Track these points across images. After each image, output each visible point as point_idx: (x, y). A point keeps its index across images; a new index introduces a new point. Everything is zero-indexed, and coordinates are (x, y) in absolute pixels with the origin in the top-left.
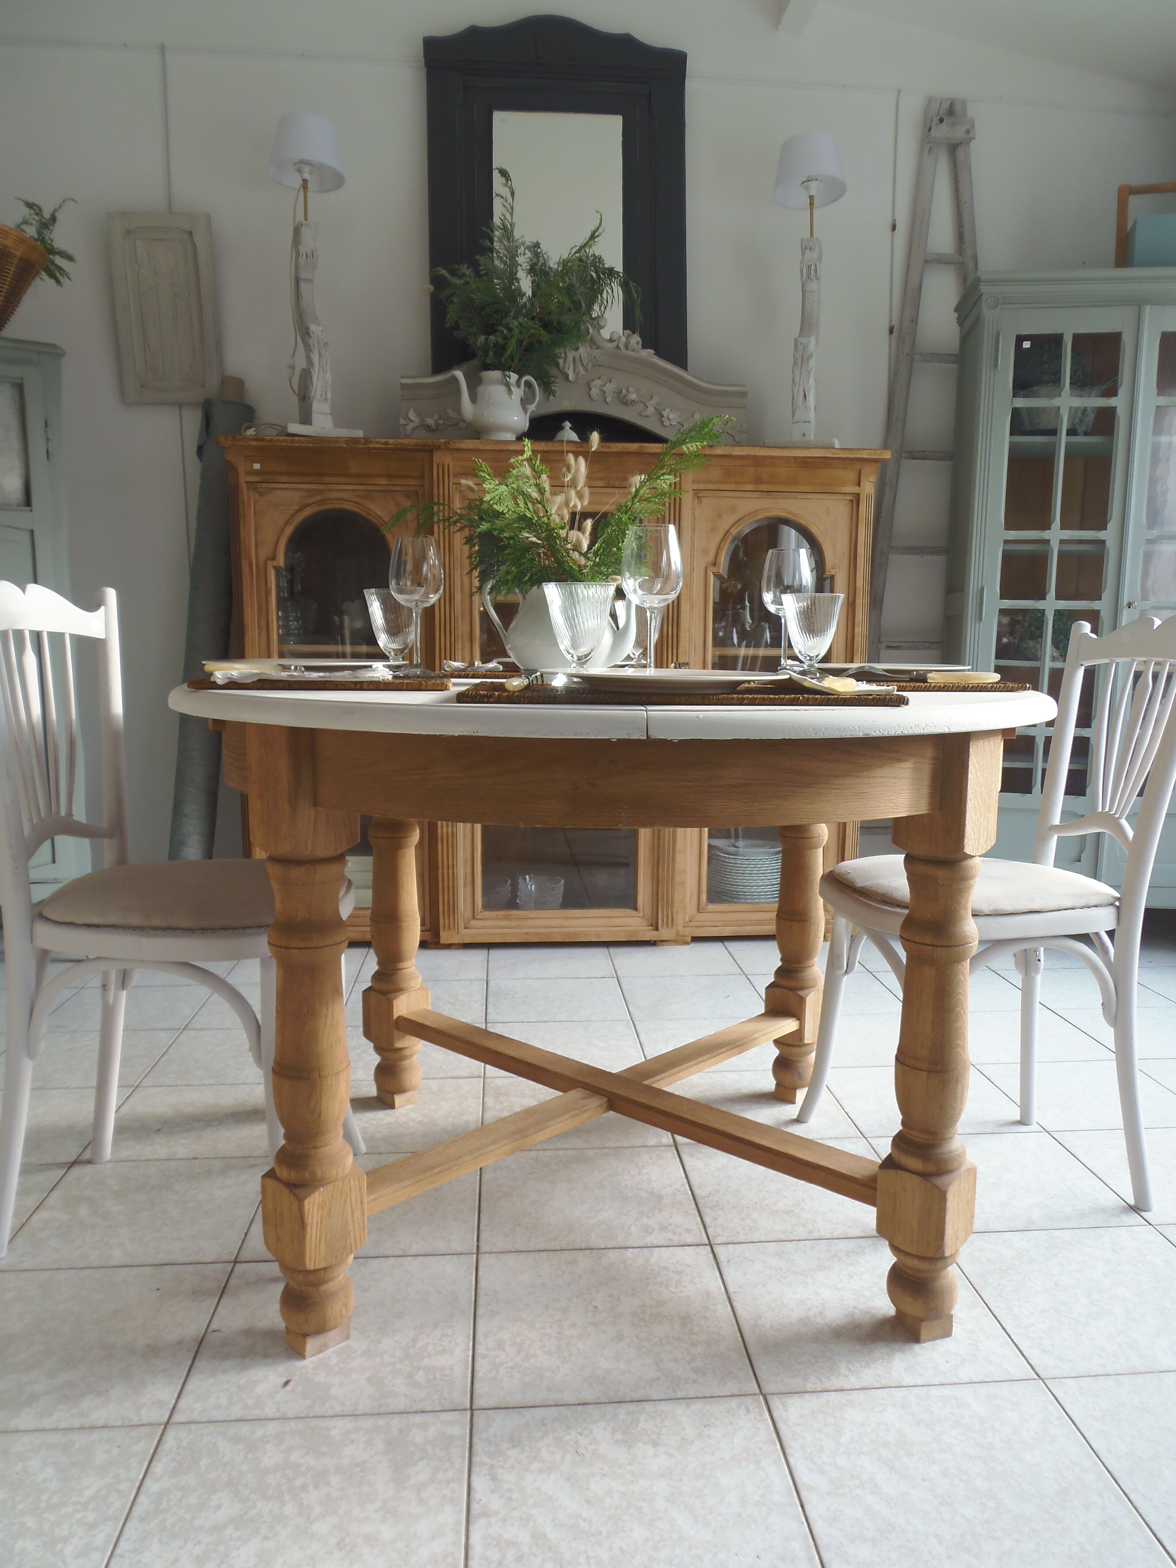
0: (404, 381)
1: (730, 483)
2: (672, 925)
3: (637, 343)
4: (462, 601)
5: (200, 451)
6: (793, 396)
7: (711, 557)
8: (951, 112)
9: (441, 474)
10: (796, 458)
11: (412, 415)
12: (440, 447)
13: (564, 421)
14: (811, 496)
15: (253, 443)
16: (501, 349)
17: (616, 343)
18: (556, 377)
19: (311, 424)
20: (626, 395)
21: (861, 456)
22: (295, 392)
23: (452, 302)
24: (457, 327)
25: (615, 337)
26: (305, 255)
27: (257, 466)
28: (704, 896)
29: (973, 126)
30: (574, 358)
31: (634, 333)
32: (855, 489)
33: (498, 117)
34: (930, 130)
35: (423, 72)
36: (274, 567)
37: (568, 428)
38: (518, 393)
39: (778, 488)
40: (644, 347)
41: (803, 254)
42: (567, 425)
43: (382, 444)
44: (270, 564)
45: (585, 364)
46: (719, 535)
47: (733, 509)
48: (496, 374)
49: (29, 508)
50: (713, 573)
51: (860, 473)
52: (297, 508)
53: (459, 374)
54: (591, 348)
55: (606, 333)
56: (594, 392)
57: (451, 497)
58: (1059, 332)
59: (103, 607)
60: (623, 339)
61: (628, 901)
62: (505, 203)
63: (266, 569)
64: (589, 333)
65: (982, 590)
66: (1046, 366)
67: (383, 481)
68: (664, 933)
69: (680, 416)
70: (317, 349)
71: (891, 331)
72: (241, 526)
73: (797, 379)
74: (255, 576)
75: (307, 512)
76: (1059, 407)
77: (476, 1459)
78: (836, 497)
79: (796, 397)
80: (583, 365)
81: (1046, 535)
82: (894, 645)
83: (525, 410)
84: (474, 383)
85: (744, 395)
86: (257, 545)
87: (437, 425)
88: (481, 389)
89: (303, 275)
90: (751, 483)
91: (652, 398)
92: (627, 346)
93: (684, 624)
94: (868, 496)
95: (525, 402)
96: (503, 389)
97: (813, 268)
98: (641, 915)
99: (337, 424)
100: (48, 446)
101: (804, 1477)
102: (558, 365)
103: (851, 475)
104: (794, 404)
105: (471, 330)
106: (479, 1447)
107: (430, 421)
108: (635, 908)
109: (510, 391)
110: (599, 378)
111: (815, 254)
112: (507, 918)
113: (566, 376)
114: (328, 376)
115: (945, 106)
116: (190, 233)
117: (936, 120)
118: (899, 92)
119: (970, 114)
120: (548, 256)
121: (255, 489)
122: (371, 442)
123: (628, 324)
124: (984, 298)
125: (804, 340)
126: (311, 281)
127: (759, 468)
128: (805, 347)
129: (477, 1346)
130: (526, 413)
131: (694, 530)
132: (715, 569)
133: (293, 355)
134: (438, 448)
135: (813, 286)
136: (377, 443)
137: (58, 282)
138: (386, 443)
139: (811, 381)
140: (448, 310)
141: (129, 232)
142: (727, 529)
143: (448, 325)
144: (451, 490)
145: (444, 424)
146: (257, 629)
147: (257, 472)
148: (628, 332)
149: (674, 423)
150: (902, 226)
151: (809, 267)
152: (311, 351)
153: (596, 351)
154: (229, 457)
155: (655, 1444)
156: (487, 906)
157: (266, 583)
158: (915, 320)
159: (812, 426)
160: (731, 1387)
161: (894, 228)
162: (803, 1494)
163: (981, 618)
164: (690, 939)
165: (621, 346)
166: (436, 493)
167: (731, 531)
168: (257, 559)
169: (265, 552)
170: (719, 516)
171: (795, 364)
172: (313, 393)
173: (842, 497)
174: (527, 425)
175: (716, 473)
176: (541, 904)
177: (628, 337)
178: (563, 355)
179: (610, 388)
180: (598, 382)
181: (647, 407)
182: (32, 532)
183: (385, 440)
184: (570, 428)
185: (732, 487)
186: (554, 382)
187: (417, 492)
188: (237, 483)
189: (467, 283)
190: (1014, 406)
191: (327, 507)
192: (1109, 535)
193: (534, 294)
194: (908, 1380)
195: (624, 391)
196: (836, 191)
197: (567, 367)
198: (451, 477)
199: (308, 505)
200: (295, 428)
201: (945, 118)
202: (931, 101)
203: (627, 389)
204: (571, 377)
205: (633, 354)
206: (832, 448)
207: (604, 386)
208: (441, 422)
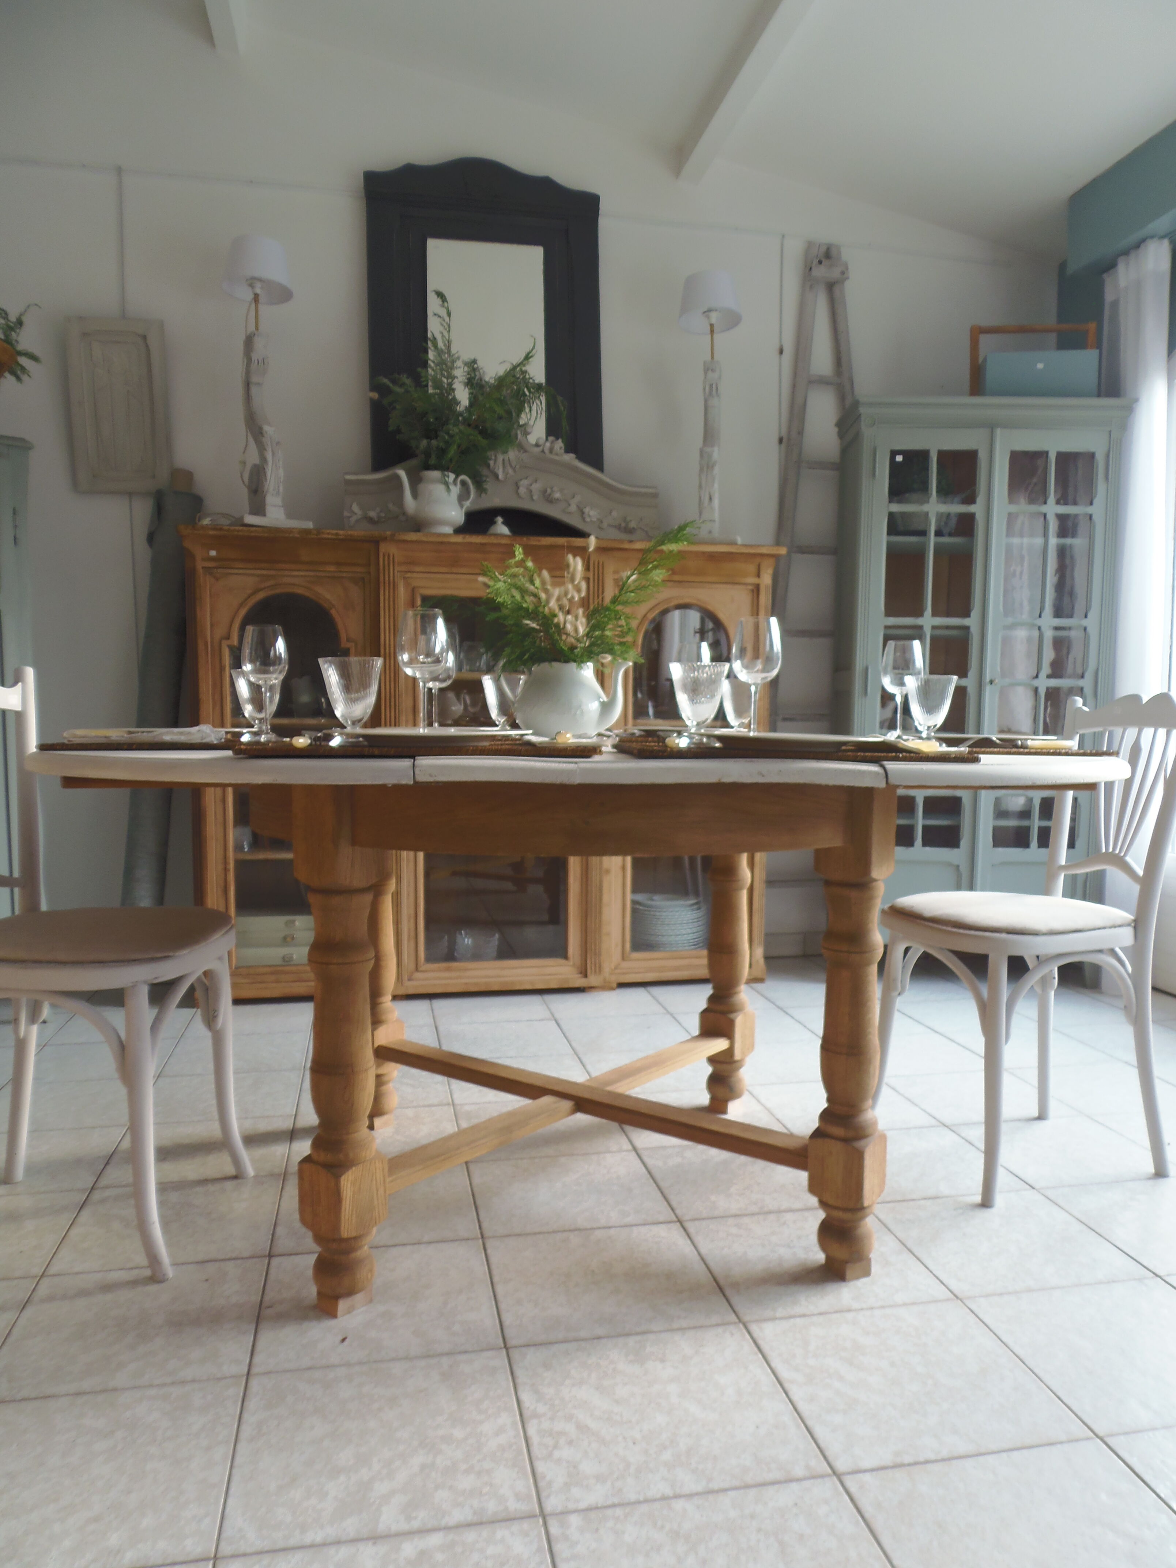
0: (348, 477)
2: (600, 971)
3: (561, 448)
5: (151, 538)
6: (699, 498)
8: (828, 255)
9: (386, 563)
10: (704, 553)
11: (355, 508)
12: (386, 538)
13: (496, 516)
14: (717, 586)
15: (211, 533)
16: (442, 452)
17: (541, 448)
18: (487, 476)
19: (264, 515)
20: (550, 495)
21: (759, 552)
22: (245, 485)
23: (394, 408)
24: (398, 431)
25: (541, 442)
26: (256, 361)
27: (213, 553)
28: (628, 945)
29: (847, 268)
30: (503, 460)
31: (557, 439)
32: (754, 580)
33: (433, 245)
34: (810, 270)
35: (364, 203)
36: (229, 646)
37: (500, 522)
38: (455, 490)
39: (690, 578)
40: (567, 451)
41: (706, 374)
42: (500, 520)
43: (333, 534)
44: (226, 642)
45: (514, 466)
48: (436, 474)
51: (759, 566)
52: (251, 592)
53: (402, 474)
54: (519, 451)
55: (532, 439)
56: (522, 490)
57: (396, 584)
58: (926, 448)
59: (20, 684)
60: (548, 444)
61: (560, 951)
62: (443, 323)
63: (222, 647)
64: (517, 438)
66: (916, 476)
67: (332, 568)
68: (593, 980)
69: (599, 514)
70: (272, 448)
71: (781, 441)
72: (198, 609)
73: (703, 485)
74: (210, 655)
75: (261, 595)
76: (928, 512)
77: (519, 1381)
78: (737, 587)
79: (702, 498)
80: (511, 466)
81: (919, 621)
83: (461, 506)
84: (416, 481)
85: (655, 496)
86: (212, 625)
87: (380, 517)
88: (421, 487)
89: (256, 380)
91: (574, 497)
92: (551, 450)
94: (766, 587)
95: (461, 499)
96: (441, 488)
97: (714, 386)
98: (571, 963)
99: (290, 515)
100: (16, 532)
101: (785, 1373)
102: (488, 466)
103: (751, 568)
104: (702, 505)
105: (413, 435)
106: (518, 1372)
107: (372, 514)
108: (565, 957)
109: (448, 489)
110: (526, 478)
111: (716, 375)
112: (448, 969)
113: (496, 476)
114: (281, 472)
115: (823, 250)
116: (144, 337)
117: (815, 263)
118: (783, 238)
119: (844, 257)
120: (484, 372)
121: (210, 573)
122: (323, 533)
123: (552, 430)
124: (863, 417)
125: (708, 449)
126: (263, 386)
128: (709, 456)
129: (499, 1304)
130: (462, 510)
133: (245, 452)
134: (385, 539)
135: (714, 402)
136: (328, 534)
137: (19, 379)
138: (337, 534)
139: (716, 486)
140: (391, 416)
141: (85, 334)
142: (644, 614)
143: (391, 429)
144: (396, 579)
145: (386, 517)
146: (211, 703)
147: (212, 559)
148: (551, 438)
149: (594, 519)
150: (788, 350)
151: (711, 386)
152: (265, 449)
153: (524, 454)
154: (187, 544)
155: (663, 1361)
156: (429, 959)
157: (221, 659)
158: (801, 433)
159: (717, 525)
160: (715, 1319)
161: (781, 352)
162: (786, 1385)
163: (865, 692)
164: (615, 985)
165: (547, 451)
166: (381, 578)
167: (648, 615)
168: (212, 638)
169: (220, 632)
171: (701, 470)
172: (265, 487)
173: (744, 587)
174: (463, 519)
176: (477, 956)
177: (552, 442)
178: (493, 457)
179: (536, 487)
180: (525, 482)
181: (570, 505)
183: (335, 532)
184: (503, 523)
186: (485, 481)
187: (363, 579)
188: (195, 568)
189: (407, 392)
190: (890, 510)
191: (278, 591)
192: (972, 622)
193: (472, 404)
194: (855, 1305)
195: (549, 491)
196: (733, 320)
197: (497, 468)
198: (396, 565)
199: (261, 590)
200: (250, 519)
201: (824, 260)
202: (810, 245)
203: (552, 488)
204: (501, 477)
205: (556, 458)
206: (736, 544)
207: (531, 485)
208: (383, 515)
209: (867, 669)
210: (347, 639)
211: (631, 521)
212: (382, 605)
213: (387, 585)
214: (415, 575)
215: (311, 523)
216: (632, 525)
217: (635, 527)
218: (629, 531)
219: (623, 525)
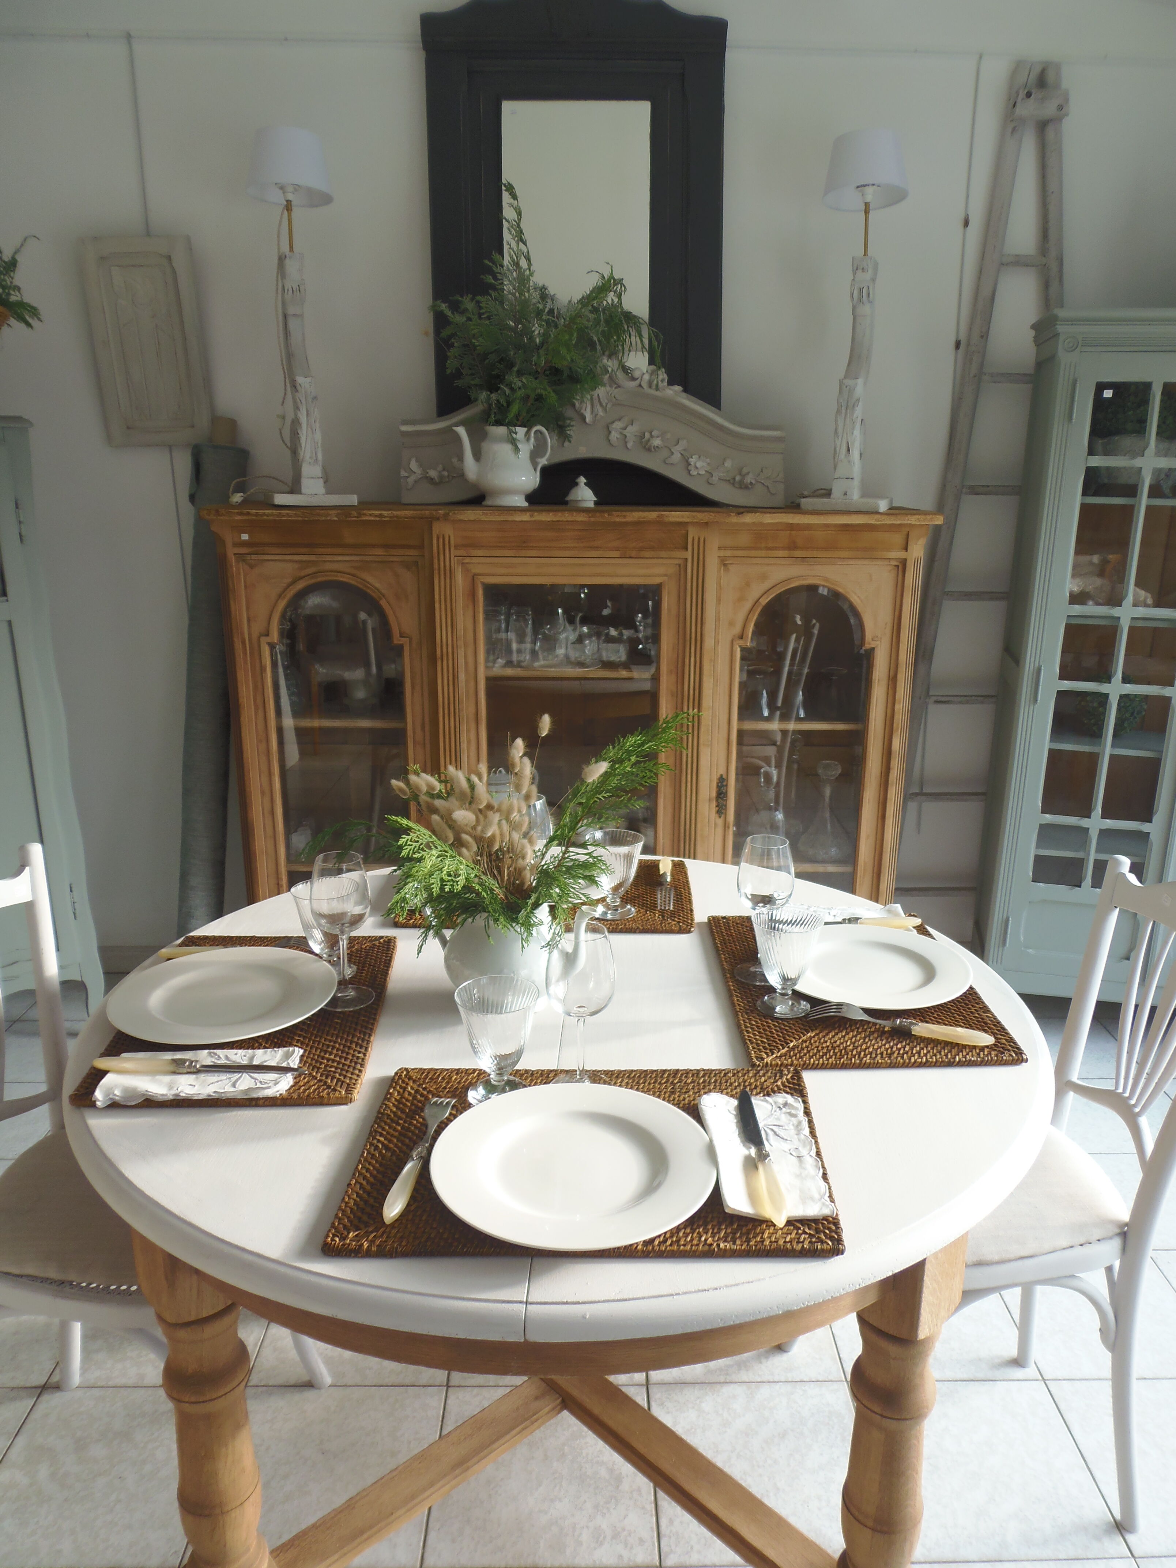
0: (404, 428)
1: (760, 549)
3: (663, 380)
4: (466, 681)
5: (192, 498)
6: (835, 448)
7: (737, 629)
8: (1042, 82)
9: (441, 546)
10: (834, 524)
12: (441, 517)
13: (578, 476)
14: (851, 562)
17: (638, 382)
18: (571, 419)
19: (299, 492)
20: (649, 440)
21: (909, 522)
23: (452, 346)
25: (642, 373)
26: (290, 289)
27: (245, 537)
29: (1067, 100)
30: (591, 399)
31: (660, 369)
32: (902, 554)
33: (508, 108)
34: (1014, 106)
35: (422, 54)
36: (269, 643)
37: (582, 485)
38: (525, 448)
39: (815, 553)
40: (670, 383)
41: (854, 274)
42: (582, 480)
43: (376, 516)
44: (264, 640)
45: (604, 404)
46: (748, 605)
47: (763, 577)
48: (502, 430)
49: (5, 598)
50: (740, 646)
51: (908, 535)
52: (289, 580)
53: (461, 431)
54: (611, 386)
56: (614, 436)
57: (453, 571)
58: (1148, 380)
60: (647, 377)
62: (510, 228)
63: (259, 646)
65: (1039, 669)
66: (1131, 413)
67: (379, 551)
69: (708, 464)
70: (304, 407)
71: (958, 345)
72: (232, 602)
73: (840, 431)
74: (248, 652)
75: (300, 585)
76: (1141, 468)
78: (879, 562)
79: (838, 449)
80: (601, 406)
81: (1116, 611)
82: (943, 699)
83: (534, 465)
84: (478, 438)
85: (780, 439)
86: (249, 620)
87: (441, 477)
88: (485, 445)
89: (291, 310)
90: (784, 549)
91: (678, 443)
92: (651, 384)
93: (706, 702)
94: (917, 561)
95: (534, 456)
96: (508, 447)
97: (865, 291)
99: (328, 489)
100: (20, 529)
102: (574, 405)
103: (898, 538)
104: (836, 458)
105: (473, 382)
107: (433, 474)
110: (620, 420)
111: (868, 275)
113: (583, 418)
114: (318, 436)
115: (1037, 70)
116: (169, 258)
117: (1022, 94)
118: (981, 57)
119: (1065, 84)
121: (244, 561)
122: (365, 514)
124: (1062, 338)
125: (850, 382)
126: (301, 316)
127: (793, 532)
128: (851, 391)
130: (535, 470)
131: (719, 600)
132: (741, 642)
133: (283, 402)
134: (438, 519)
135: (865, 309)
136: (371, 515)
137: (28, 325)
138: (381, 516)
139: (857, 432)
140: (449, 354)
141: (102, 258)
142: (756, 599)
143: (448, 371)
144: (452, 565)
145: (448, 476)
146: (253, 707)
147: (244, 544)
148: (653, 368)
149: (702, 472)
150: (976, 222)
151: (861, 290)
152: (299, 404)
153: (617, 390)
154: (215, 528)
157: (260, 660)
158: (985, 336)
159: (856, 483)
161: (966, 223)
163: (1036, 700)
165: (645, 385)
166: (436, 566)
167: (760, 601)
168: (250, 634)
169: (257, 628)
170: (748, 584)
171: (838, 412)
172: (302, 454)
173: (886, 562)
174: (538, 482)
175: (744, 539)
177: (653, 374)
178: (579, 398)
179: (631, 431)
180: (618, 425)
181: (672, 453)
182: (10, 622)
183: (379, 512)
184: (585, 484)
185: (763, 553)
186: (569, 426)
187: (416, 564)
188: (225, 556)
189: (469, 319)
190: (1088, 465)
191: (322, 578)
195: (647, 435)
196: (897, 195)
197: (584, 408)
198: (452, 549)
199: (301, 578)
200: (281, 499)
201: (1034, 91)
202: (1018, 66)
203: (651, 433)
204: (588, 419)
205: (658, 393)
206: (877, 513)
207: (625, 429)
208: (446, 473)
209: (1039, 670)
210: (400, 633)
211: (748, 473)
212: (437, 596)
213: (442, 572)
214: (475, 560)
215: (356, 496)
216: (749, 479)
217: (753, 482)
218: (744, 486)
219: (738, 478)
